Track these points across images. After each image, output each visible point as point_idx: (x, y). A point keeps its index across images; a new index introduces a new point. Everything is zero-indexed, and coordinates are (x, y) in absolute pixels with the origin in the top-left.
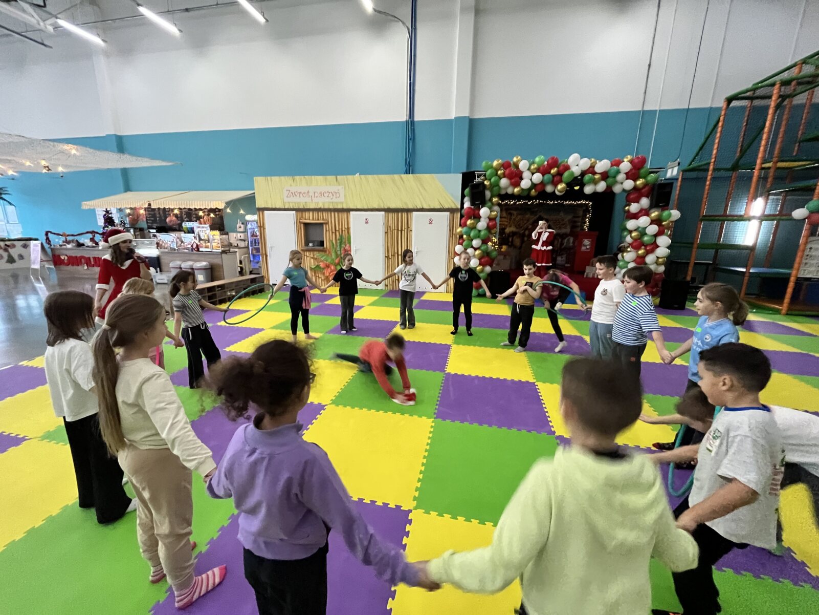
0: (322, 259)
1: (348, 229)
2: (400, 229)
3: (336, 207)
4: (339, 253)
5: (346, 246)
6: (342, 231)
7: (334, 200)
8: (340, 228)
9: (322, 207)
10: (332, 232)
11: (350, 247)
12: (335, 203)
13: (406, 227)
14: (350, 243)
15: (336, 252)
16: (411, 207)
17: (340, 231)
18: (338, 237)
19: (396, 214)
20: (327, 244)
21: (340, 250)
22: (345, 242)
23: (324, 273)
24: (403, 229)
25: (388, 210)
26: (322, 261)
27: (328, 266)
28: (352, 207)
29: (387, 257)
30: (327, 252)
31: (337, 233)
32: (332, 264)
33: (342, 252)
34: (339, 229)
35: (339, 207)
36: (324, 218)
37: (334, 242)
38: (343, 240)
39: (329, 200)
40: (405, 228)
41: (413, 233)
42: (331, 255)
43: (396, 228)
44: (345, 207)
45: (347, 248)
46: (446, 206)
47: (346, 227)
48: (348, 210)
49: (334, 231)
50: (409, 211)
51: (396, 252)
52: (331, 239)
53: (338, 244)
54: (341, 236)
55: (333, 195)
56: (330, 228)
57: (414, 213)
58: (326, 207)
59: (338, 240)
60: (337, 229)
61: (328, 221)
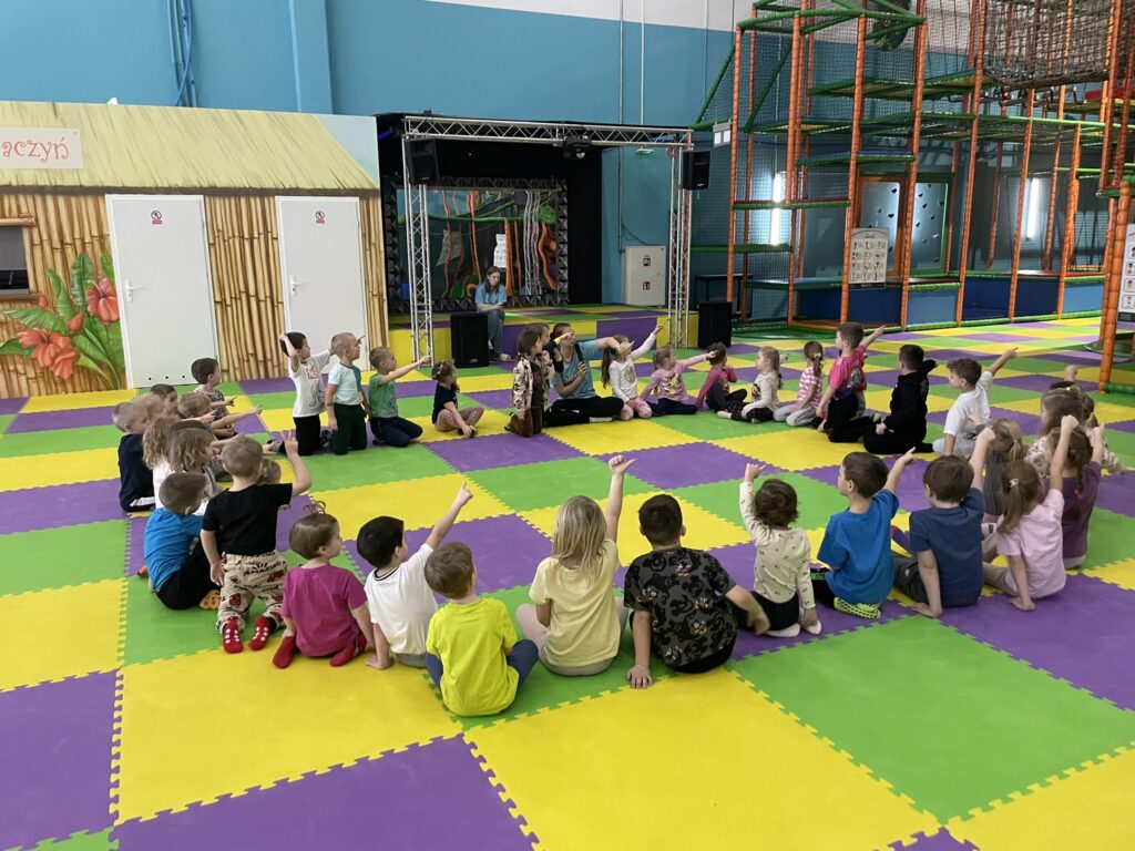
0: (26, 321)
1: (102, 238)
2: (246, 236)
3: (59, 183)
4: (78, 301)
5: (98, 281)
6: (84, 244)
7: (52, 163)
8: (77, 236)
9: (14, 184)
10: (52, 249)
11: (112, 284)
12: (54, 171)
13: (262, 231)
14: (110, 274)
15: (70, 302)
16: (268, 184)
17: (78, 243)
18: (71, 259)
19: (233, 201)
20: (37, 281)
21: (83, 295)
22: (95, 274)
23: (34, 360)
24: (256, 235)
25: (211, 192)
26: (26, 328)
27: (46, 340)
28: (107, 183)
29: (222, 303)
30: (41, 304)
31: (69, 250)
32: (59, 332)
33: (87, 298)
34: (74, 239)
35: (70, 181)
36: (24, 210)
37: (60, 273)
38: (90, 268)
39: (36, 163)
40: (259, 234)
41: (282, 244)
42: (54, 309)
43: (237, 234)
44: (86, 182)
45: (102, 287)
46: (351, 184)
47: (95, 233)
48: (99, 192)
49: (57, 244)
50: (265, 193)
51: (242, 289)
52: (50, 265)
53: (75, 279)
54: (82, 258)
55: (47, 153)
56: (45, 237)
57: (279, 199)
58: (28, 181)
59: (74, 267)
60: (68, 239)
61: (37, 220)
